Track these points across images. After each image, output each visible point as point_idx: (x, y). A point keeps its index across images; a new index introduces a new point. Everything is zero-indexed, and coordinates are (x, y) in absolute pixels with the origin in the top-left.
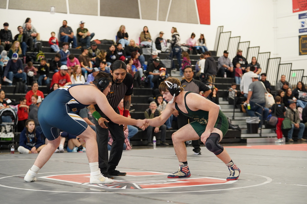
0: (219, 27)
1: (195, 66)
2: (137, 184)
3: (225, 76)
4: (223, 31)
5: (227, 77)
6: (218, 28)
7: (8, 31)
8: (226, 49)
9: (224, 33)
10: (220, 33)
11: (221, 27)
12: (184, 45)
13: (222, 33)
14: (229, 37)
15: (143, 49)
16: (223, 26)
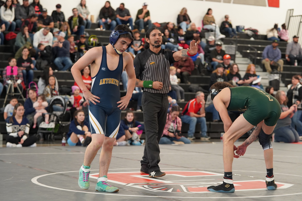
0: (289, 10)
1: (262, 52)
2: (184, 186)
3: (296, 64)
4: (294, 15)
5: (298, 65)
6: (287, 12)
7: (61, 13)
8: (295, 34)
9: (294, 16)
10: (290, 17)
11: (291, 10)
12: (251, 29)
13: (292, 16)
14: (299, 21)
15: (206, 34)
16: (293, 10)
